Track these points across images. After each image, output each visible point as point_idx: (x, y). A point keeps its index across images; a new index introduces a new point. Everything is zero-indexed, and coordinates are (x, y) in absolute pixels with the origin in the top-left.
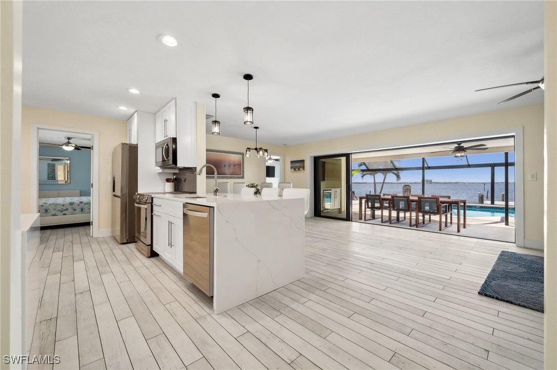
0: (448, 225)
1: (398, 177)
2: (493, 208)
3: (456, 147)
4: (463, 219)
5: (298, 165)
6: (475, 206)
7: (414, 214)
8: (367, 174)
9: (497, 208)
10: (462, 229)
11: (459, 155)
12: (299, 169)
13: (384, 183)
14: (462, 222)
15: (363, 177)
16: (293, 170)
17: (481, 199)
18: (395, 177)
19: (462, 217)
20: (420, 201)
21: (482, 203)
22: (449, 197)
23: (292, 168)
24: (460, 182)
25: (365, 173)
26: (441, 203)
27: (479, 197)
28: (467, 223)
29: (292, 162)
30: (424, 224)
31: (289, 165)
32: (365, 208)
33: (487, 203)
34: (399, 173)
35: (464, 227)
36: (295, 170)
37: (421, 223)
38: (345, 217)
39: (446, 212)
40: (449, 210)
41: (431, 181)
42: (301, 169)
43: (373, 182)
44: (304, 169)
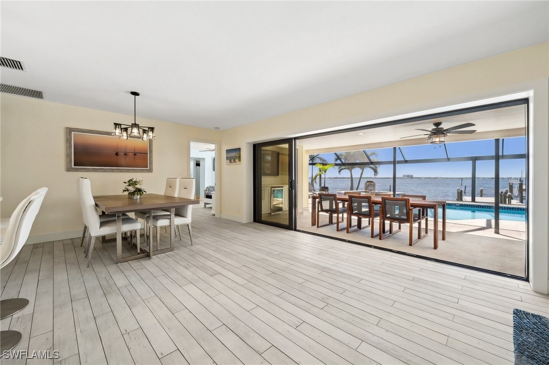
0: (423, 233)
1: (376, 172)
2: (473, 206)
3: (433, 129)
4: (442, 224)
5: (234, 155)
6: (455, 204)
7: (377, 220)
8: (344, 169)
9: (478, 206)
10: (440, 243)
11: (437, 140)
12: (235, 160)
13: (361, 178)
14: (440, 228)
15: (340, 172)
16: (228, 161)
17: (460, 196)
18: (373, 172)
19: (440, 220)
20: (385, 203)
21: (461, 200)
22: (424, 198)
23: (227, 158)
24: (439, 177)
25: (343, 167)
26: (412, 206)
27: (458, 192)
28: (447, 229)
29: (228, 151)
30: (390, 233)
31: (224, 155)
32: (318, 211)
33: (467, 199)
34: (376, 168)
35: (444, 239)
36: (230, 161)
37: (387, 232)
38: (287, 223)
39: (419, 219)
40: (423, 215)
41: (412, 176)
42: (237, 160)
43: (350, 177)
44: (240, 160)
